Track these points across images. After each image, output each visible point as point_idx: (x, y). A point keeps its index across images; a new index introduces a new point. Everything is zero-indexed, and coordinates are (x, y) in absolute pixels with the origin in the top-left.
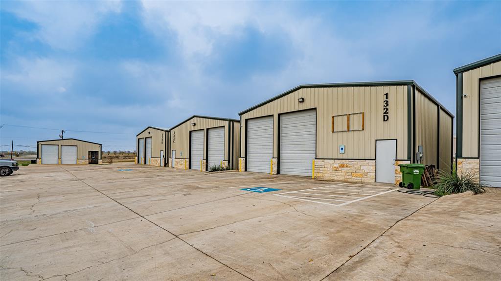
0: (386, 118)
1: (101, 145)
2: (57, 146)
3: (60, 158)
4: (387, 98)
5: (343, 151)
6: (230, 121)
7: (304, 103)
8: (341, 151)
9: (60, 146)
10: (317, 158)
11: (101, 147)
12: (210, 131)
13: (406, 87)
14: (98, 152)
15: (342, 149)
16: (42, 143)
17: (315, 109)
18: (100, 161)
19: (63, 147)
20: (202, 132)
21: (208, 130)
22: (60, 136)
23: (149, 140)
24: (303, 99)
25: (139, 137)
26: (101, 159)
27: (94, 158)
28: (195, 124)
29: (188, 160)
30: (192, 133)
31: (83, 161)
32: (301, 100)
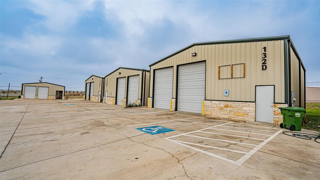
0: (264, 67)
1: (65, 87)
2: (36, 87)
3: (37, 95)
4: (265, 51)
5: (228, 94)
6: (143, 71)
7: (196, 56)
8: (225, 94)
9: (37, 87)
10: (206, 99)
11: (65, 88)
12: (130, 78)
13: (283, 41)
14: (62, 91)
15: (226, 93)
16: (25, 85)
17: (205, 61)
18: (63, 97)
19: (39, 88)
20: (125, 79)
21: (128, 77)
22: (39, 80)
23: (92, 84)
24: (196, 53)
25: (87, 82)
26: (64, 96)
27: (59, 95)
28: (120, 73)
29: (115, 98)
30: (118, 80)
31: (52, 97)
32: (194, 54)
